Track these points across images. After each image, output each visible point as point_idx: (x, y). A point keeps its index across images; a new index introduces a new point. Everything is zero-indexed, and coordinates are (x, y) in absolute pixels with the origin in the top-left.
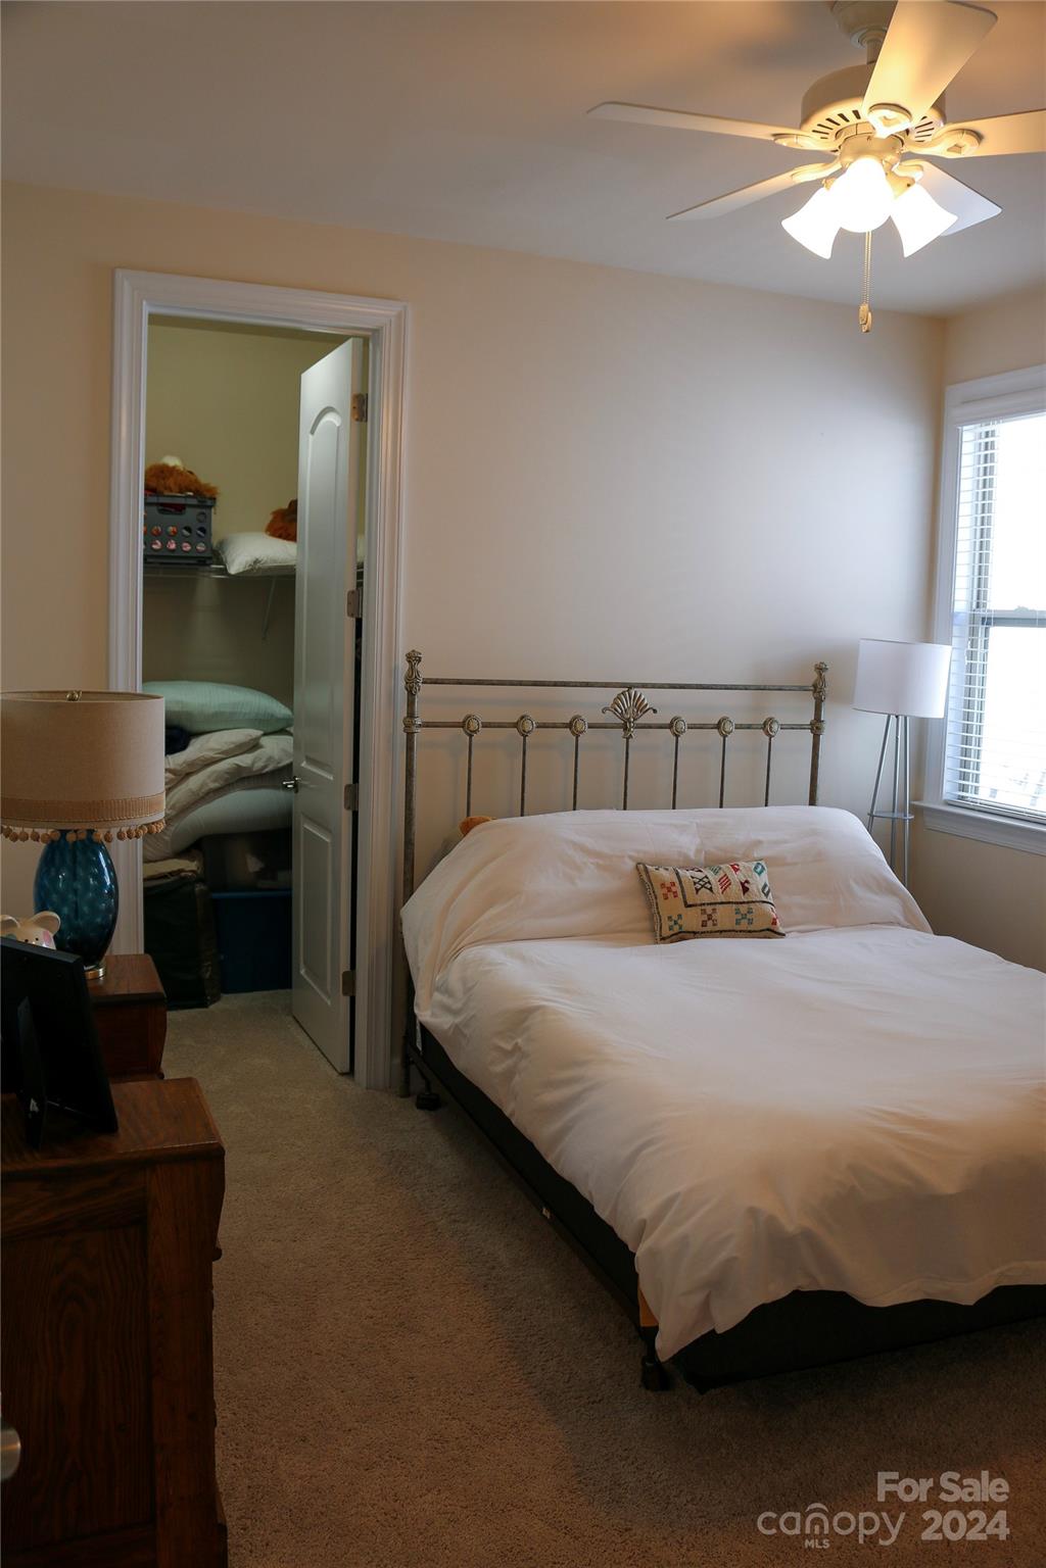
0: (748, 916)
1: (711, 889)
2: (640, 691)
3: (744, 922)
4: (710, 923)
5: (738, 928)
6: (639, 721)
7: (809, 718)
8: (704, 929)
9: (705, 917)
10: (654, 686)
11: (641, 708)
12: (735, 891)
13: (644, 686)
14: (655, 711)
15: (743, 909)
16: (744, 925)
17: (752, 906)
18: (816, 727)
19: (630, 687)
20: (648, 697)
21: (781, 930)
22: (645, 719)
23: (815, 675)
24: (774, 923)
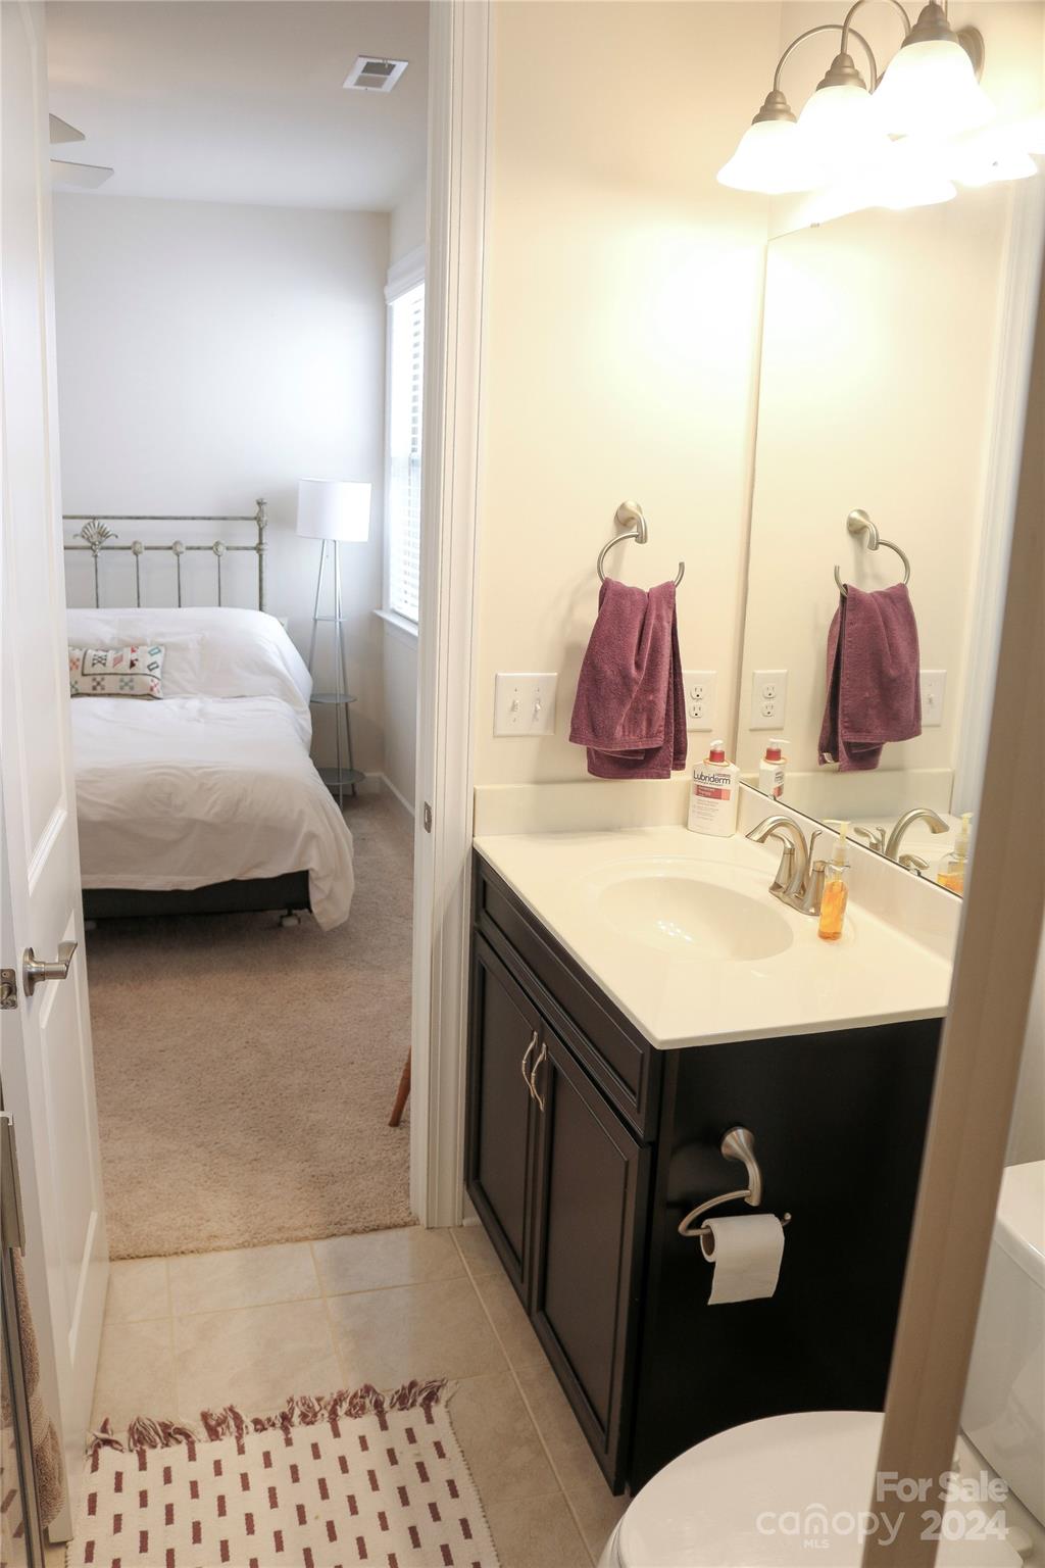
0: (130, 684)
1: (104, 664)
2: (102, 522)
3: (127, 688)
4: (99, 688)
5: (122, 692)
6: (105, 544)
7: (254, 542)
8: (95, 692)
9: (95, 684)
10: (113, 518)
11: (103, 534)
12: (124, 667)
13: (106, 518)
14: (117, 537)
15: (127, 679)
16: (127, 690)
17: (133, 677)
18: (259, 549)
19: (94, 518)
20: (109, 526)
21: (158, 695)
22: (107, 543)
23: (257, 508)
24: (152, 689)
